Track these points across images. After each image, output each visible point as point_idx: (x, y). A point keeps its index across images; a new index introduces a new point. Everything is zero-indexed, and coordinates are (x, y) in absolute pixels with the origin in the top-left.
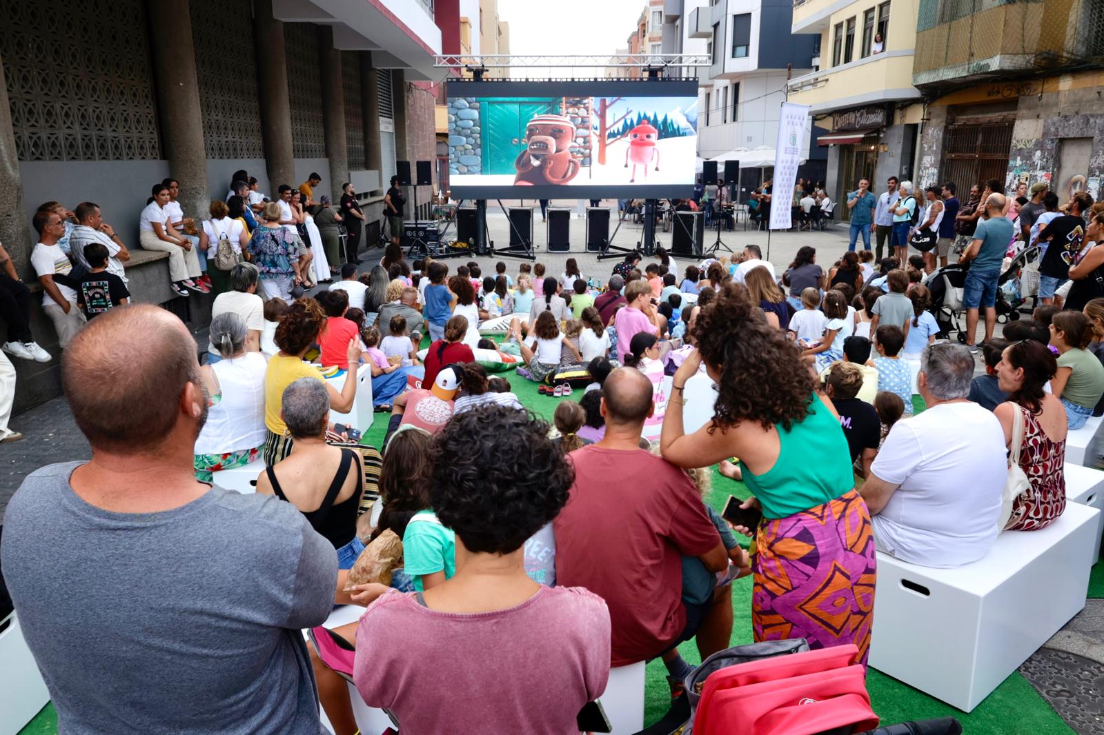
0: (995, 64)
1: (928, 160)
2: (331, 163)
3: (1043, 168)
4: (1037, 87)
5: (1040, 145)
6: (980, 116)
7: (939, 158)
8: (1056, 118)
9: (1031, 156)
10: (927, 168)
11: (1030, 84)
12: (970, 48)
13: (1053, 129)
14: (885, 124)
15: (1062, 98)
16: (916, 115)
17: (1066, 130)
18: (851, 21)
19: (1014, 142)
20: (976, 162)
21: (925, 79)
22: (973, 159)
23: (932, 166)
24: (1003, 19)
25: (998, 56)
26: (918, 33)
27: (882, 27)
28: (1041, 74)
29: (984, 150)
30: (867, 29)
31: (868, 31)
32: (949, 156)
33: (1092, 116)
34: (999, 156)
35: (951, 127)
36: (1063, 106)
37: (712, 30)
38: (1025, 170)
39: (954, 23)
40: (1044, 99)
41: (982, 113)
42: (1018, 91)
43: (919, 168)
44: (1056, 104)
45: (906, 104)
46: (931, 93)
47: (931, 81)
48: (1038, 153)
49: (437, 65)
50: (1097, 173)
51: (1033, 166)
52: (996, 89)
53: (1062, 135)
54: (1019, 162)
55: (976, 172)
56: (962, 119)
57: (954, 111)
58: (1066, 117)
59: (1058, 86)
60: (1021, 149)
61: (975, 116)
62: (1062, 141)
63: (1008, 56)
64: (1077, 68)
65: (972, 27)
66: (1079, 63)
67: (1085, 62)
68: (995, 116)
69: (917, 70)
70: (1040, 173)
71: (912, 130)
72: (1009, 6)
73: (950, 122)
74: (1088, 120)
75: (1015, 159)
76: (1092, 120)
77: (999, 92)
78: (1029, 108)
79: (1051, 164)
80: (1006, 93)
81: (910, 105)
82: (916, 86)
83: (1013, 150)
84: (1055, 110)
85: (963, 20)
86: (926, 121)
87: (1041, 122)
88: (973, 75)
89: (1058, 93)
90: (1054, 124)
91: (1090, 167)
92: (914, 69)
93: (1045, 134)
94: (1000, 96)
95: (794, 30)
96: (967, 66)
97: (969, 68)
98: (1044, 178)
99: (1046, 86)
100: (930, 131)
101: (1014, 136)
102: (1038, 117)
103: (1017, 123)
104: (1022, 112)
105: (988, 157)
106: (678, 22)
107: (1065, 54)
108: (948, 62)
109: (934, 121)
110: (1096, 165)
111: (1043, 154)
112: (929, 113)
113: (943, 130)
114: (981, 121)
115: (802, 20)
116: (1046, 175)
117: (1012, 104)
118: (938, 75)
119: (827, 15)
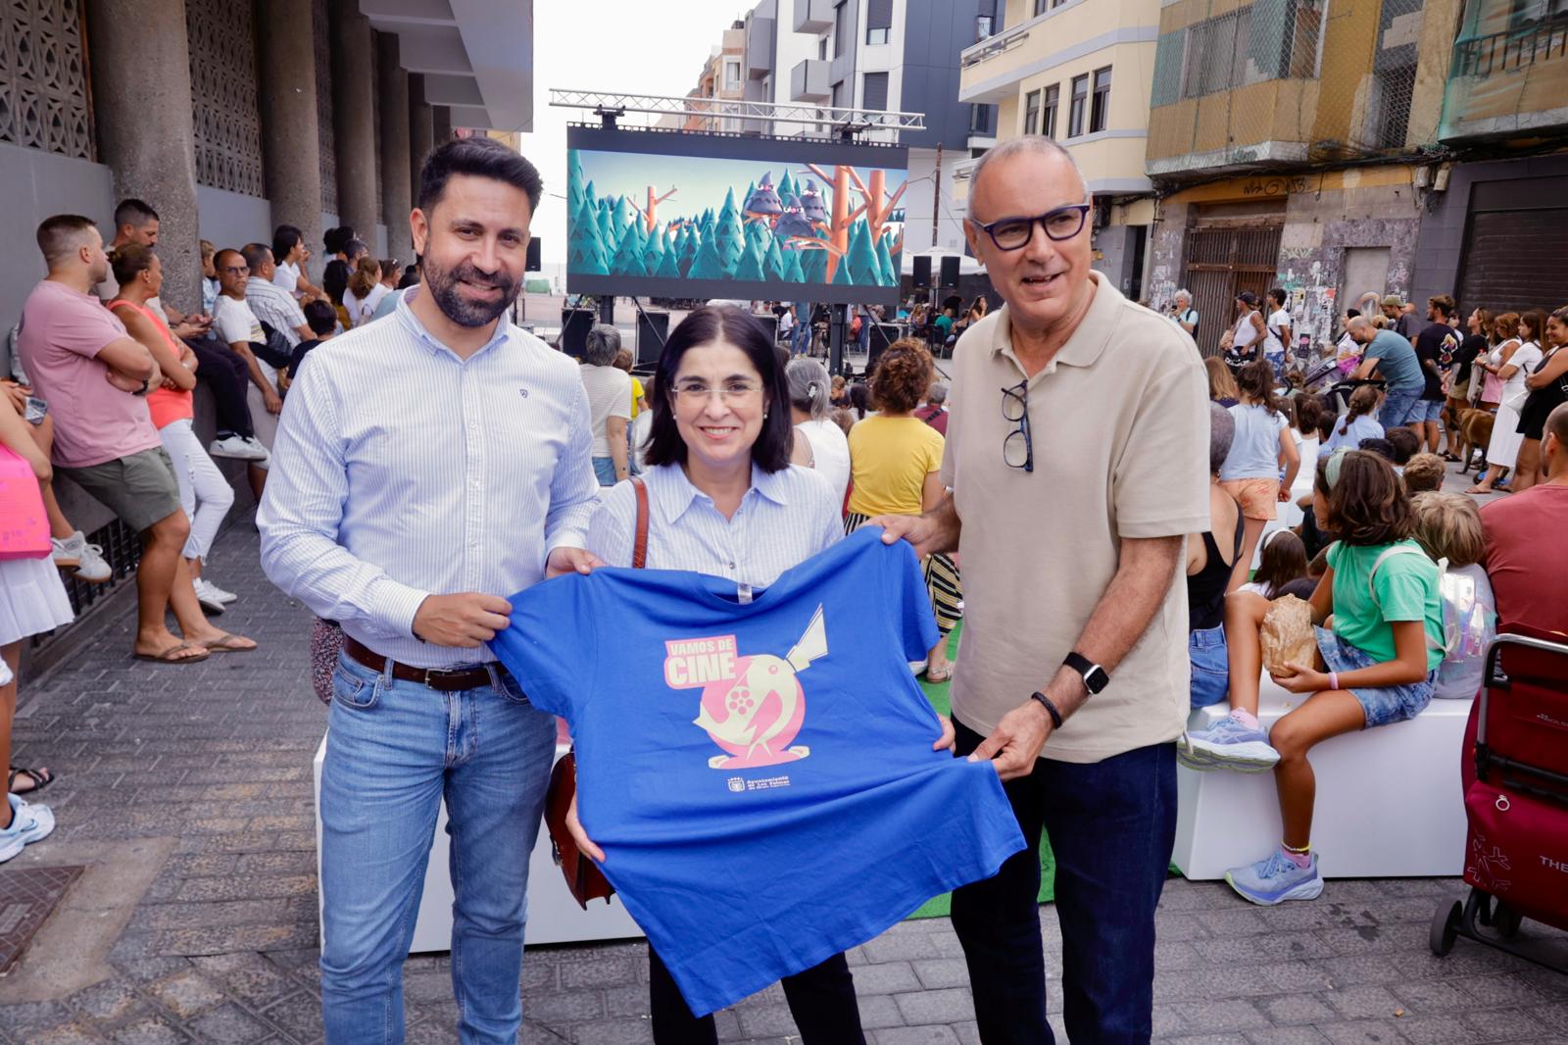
0: (1264, 152)
1: (1161, 271)
3: (1324, 284)
4: (1314, 184)
5: (1319, 255)
6: (1233, 218)
7: (1178, 269)
8: (1340, 223)
9: (1307, 269)
10: (1159, 282)
11: (1303, 179)
12: (1228, 131)
13: (1336, 236)
14: (1099, 224)
15: (1347, 197)
16: (1144, 214)
17: (1354, 237)
18: (1054, 89)
19: (1283, 251)
20: (1230, 275)
21: (1163, 167)
22: (1226, 271)
23: (1167, 278)
24: (1274, 97)
25: (1268, 143)
26: (1152, 109)
27: (1099, 99)
28: (1317, 168)
29: (1240, 259)
30: (1076, 99)
31: (1077, 104)
32: (1191, 267)
33: (1389, 221)
34: (1262, 268)
35: (1192, 231)
36: (1350, 208)
37: (829, 92)
38: (1299, 286)
39: (1204, 100)
40: (1324, 198)
41: (1235, 214)
42: (1287, 188)
43: (1150, 282)
44: (1341, 205)
45: (1129, 199)
46: (1168, 186)
47: (1172, 170)
48: (1317, 265)
50: (1397, 290)
51: (1311, 281)
52: (1257, 185)
53: (1348, 243)
54: (1290, 275)
55: (1230, 287)
56: (1206, 222)
57: (1198, 209)
58: (1353, 221)
59: (1341, 184)
60: (1292, 260)
61: (1224, 218)
62: (1348, 250)
63: (1280, 143)
64: (1367, 162)
65: (1230, 106)
66: (1370, 155)
67: (1378, 156)
68: (1254, 219)
69: (1151, 156)
70: (1319, 290)
71: (1139, 234)
72: (1282, 81)
73: (1192, 224)
74: (1383, 227)
75: (1285, 272)
76: (1388, 227)
77: (1260, 188)
78: (1304, 209)
79: (1334, 279)
80: (1271, 190)
81: (1136, 200)
82: (1150, 176)
83: (1281, 261)
84: (1339, 213)
85: (1217, 95)
86: (1159, 221)
87: (1320, 227)
88: (1234, 164)
89: (1342, 191)
90: (1337, 229)
91: (1387, 283)
92: (1147, 155)
93: (1325, 242)
94: (1261, 194)
95: (962, 97)
96: (1224, 154)
97: (1227, 156)
98: (1325, 296)
99: (1325, 183)
100: (1164, 235)
101: (1282, 244)
102: (1315, 220)
103: (1286, 227)
104: (1293, 212)
105: (1246, 269)
106: (767, 79)
107: (1351, 144)
108: (1194, 149)
109: (1169, 222)
110: (1394, 280)
111: (1323, 267)
112: (1163, 213)
113: (1183, 233)
114: (1234, 224)
115: (974, 84)
116: (1328, 292)
117: (1280, 203)
118: (1183, 163)
119: (1015, 79)
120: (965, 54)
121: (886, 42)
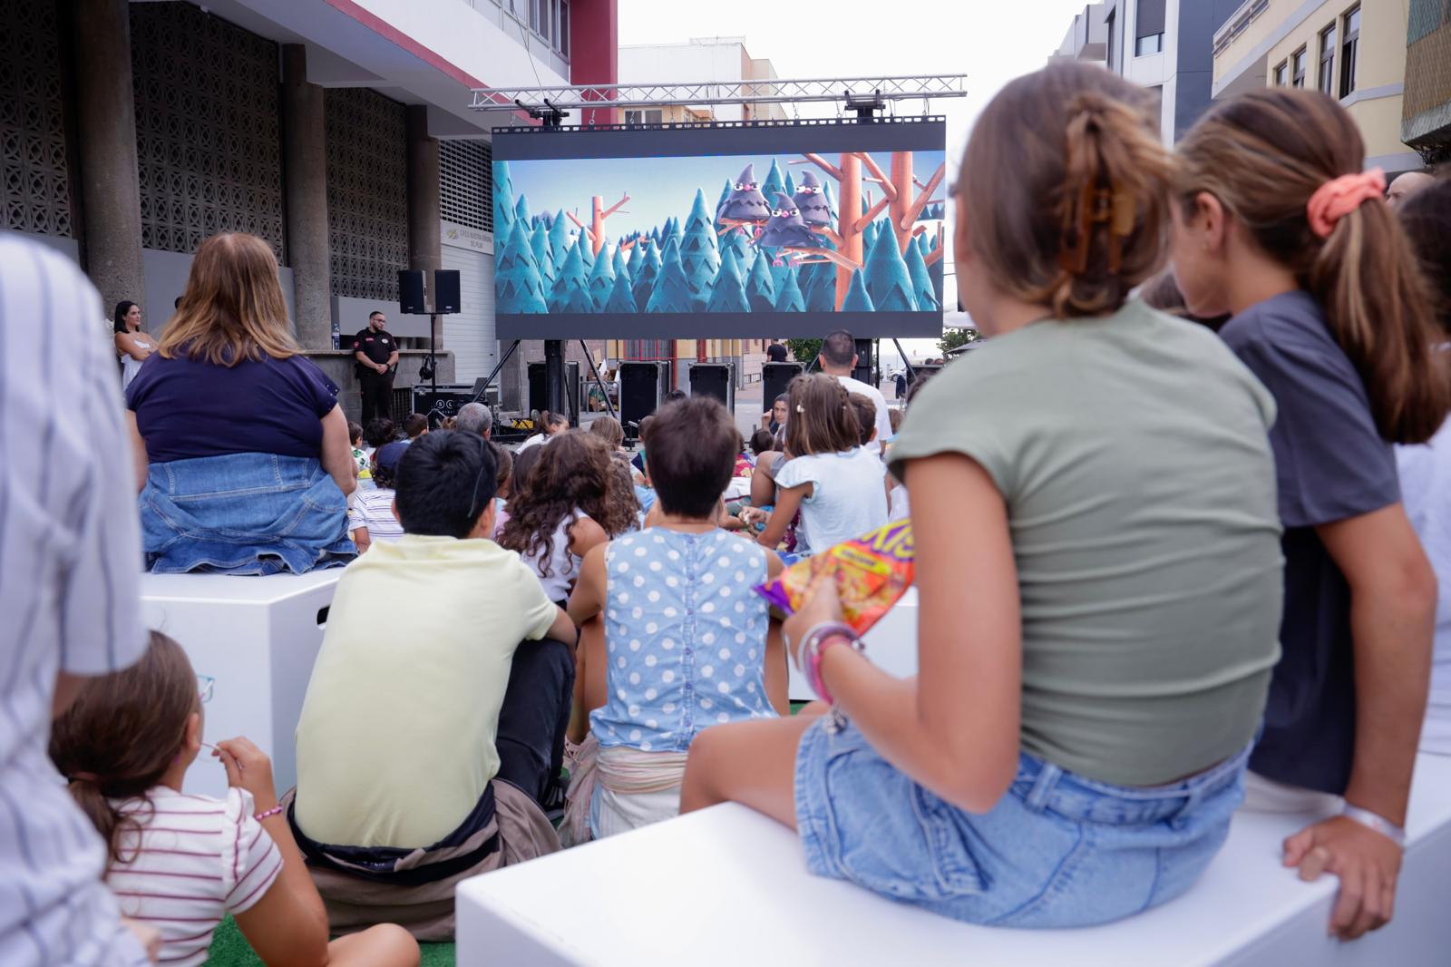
2: (295, 277)
18: (1298, 55)
21: (1425, 125)
26: (1409, 45)
30: (1325, 60)
31: (1326, 65)
47: (1434, 128)
49: (474, 105)
69: (1409, 116)
82: (1411, 144)
95: (1215, 92)
115: (1226, 73)
118: (1447, 114)
119: (1261, 54)
120: (1216, 38)
121: (1159, 50)
